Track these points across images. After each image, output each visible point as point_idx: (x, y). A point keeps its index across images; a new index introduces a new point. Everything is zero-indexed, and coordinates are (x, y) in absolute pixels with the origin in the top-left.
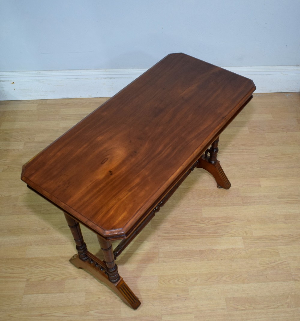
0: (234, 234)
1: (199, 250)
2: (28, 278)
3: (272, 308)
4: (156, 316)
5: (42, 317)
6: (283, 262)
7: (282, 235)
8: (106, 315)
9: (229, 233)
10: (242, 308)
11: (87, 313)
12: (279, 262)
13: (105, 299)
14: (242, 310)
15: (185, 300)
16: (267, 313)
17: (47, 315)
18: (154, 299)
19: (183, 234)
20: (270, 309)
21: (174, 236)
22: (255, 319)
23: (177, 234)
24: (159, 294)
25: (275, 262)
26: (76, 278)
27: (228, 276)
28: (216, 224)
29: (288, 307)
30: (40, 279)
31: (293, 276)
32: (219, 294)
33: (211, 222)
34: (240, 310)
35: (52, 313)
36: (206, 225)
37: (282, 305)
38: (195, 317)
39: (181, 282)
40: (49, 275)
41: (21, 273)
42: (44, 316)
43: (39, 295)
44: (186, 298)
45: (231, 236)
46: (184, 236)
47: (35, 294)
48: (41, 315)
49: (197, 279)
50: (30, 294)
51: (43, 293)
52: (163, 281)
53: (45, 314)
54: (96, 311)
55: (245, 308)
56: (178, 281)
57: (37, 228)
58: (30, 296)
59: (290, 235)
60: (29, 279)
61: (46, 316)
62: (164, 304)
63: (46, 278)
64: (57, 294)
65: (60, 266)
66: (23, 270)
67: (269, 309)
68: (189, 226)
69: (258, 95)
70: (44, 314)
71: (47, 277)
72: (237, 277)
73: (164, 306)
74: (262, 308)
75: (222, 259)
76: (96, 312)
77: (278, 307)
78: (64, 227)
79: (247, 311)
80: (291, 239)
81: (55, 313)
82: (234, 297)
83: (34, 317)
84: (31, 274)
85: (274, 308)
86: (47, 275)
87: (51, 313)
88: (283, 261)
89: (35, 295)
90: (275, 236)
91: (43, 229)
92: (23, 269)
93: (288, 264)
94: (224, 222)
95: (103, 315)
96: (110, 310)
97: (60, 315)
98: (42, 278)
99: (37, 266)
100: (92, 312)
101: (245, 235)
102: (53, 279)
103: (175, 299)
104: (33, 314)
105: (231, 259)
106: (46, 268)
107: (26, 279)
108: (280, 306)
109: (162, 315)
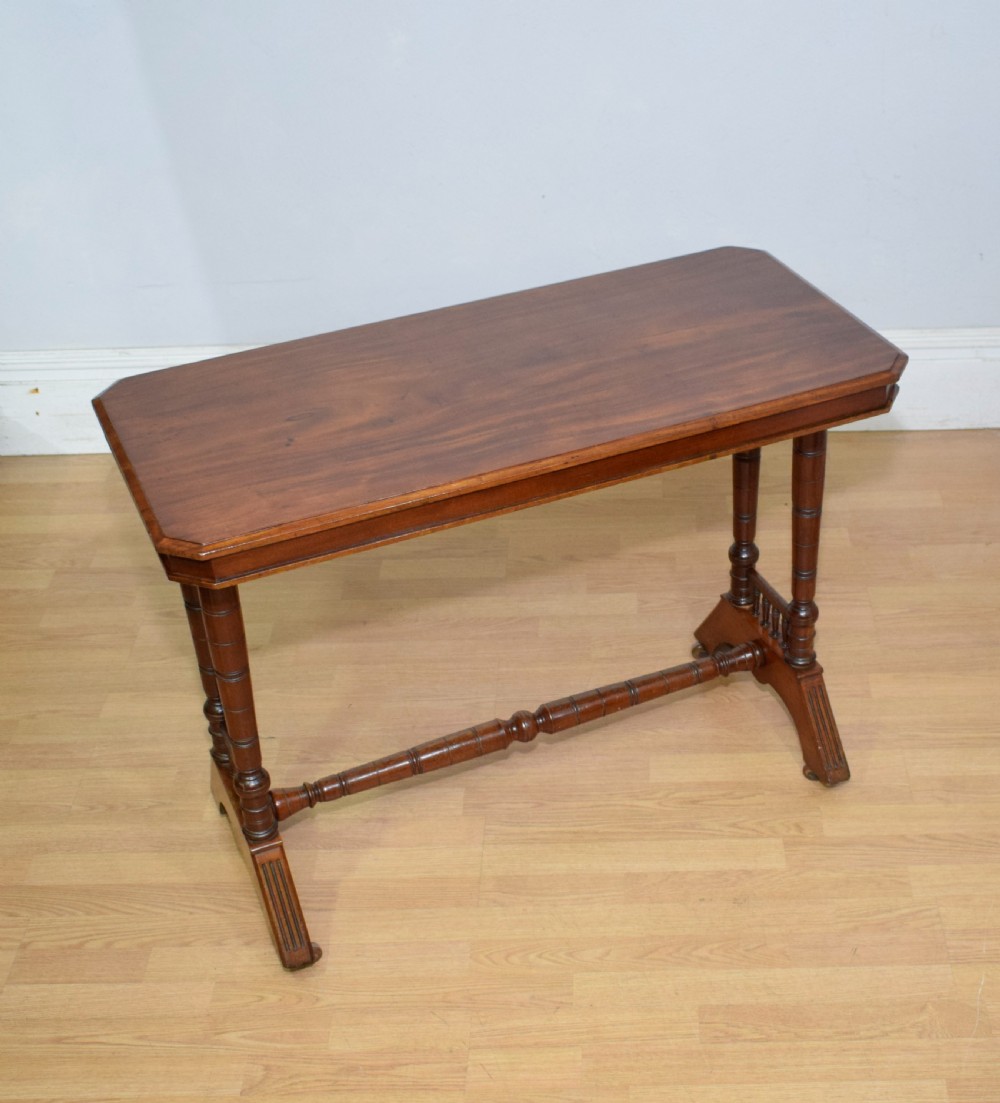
0: (753, 830)
1: (626, 874)
2: (26, 940)
3: (860, 1039)
4: (451, 1051)
5: (61, 1046)
6: (920, 911)
7: (927, 836)
8: (279, 1046)
9: (739, 828)
10: (757, 1036)
11: (216, 1038)
12: (907, 911)
13: (280, 1000)
14: (752, 1041)
15: (558, 1008)
16: (844, 1050)
17: (78, 1040)
18: (449, 1005)
19: (572, 829)
20: (856, 1039)
21: (542, 832)
22: (796, 1066)
23: (553, 829)
24: (468, 990)
25: (890, 911)
26: (187, 944)
27: (716, 946)
28: (694, 802)
29: (920, 1036)
30: (66, 943)
31: (950, 951)
32: (677, 994)
33: (677, 795)
34: (746, 1040)
35: (96, 1036)
36: (660, 804)
37: (899, 1030)
38: (584, 1056)
39: (549, 960)
40: (98, 934)
41: (5, 927)
42: (68, 1043)
43: (58, 986)
44: (562, 1003)
45: (746, 837)
46: (575, 833)
47: (44, 983)
48: (59, 1041)
49: (607, 954)
50: (26, 983)
51: (70, 982)
52: (487, 956)
53: (73, 1038)
54: (246, 1033)
55: (764, 1036)
56: (540, 956)
57: (70, 807)
58: (27, 987)
59: (957, 834)
60: (29, 943)
61: (76, 1043)
62: (482, 1020)
63: (87, 941)
64: (120, 987)
65: (140, 910)
66: (11, 918)
67: (851, 1039)
68: (599, 806)
70: (67, 1038)
71: (89, 938)
72: (747, 950)
73: (481, 1023)
74: (826, 1037)
75: (702, 900)
76: (244, 1037)
77: (886, 1034)
79: (771, 1043)
80: (957, 846)
81: (107, 1035)
82: (729, 1005)
83: (33, 1046)
84: (37, 930)
85: (871, 1038)
86: (93, 933)
87: (92, 1036)
88: (923, 908)
89: (44, 986)
90: (903, 837)
91: (92, 808)
92: (11, 915)
93: (938, 915)
94: (724, 795)
95: (268, 1044)
96: (294, 1030)
97: (125, 1041)
98: (74, 942)
99: (60, 910)
100: (232, 1037)
101: (793, 832)
102: (109, 945)
103: (522, 1006)
104: (30, 1036)
105: (736, 899)
106: (88, 914)
107: (18, 944)
108: (892, 1032)
109: (469, 1049)
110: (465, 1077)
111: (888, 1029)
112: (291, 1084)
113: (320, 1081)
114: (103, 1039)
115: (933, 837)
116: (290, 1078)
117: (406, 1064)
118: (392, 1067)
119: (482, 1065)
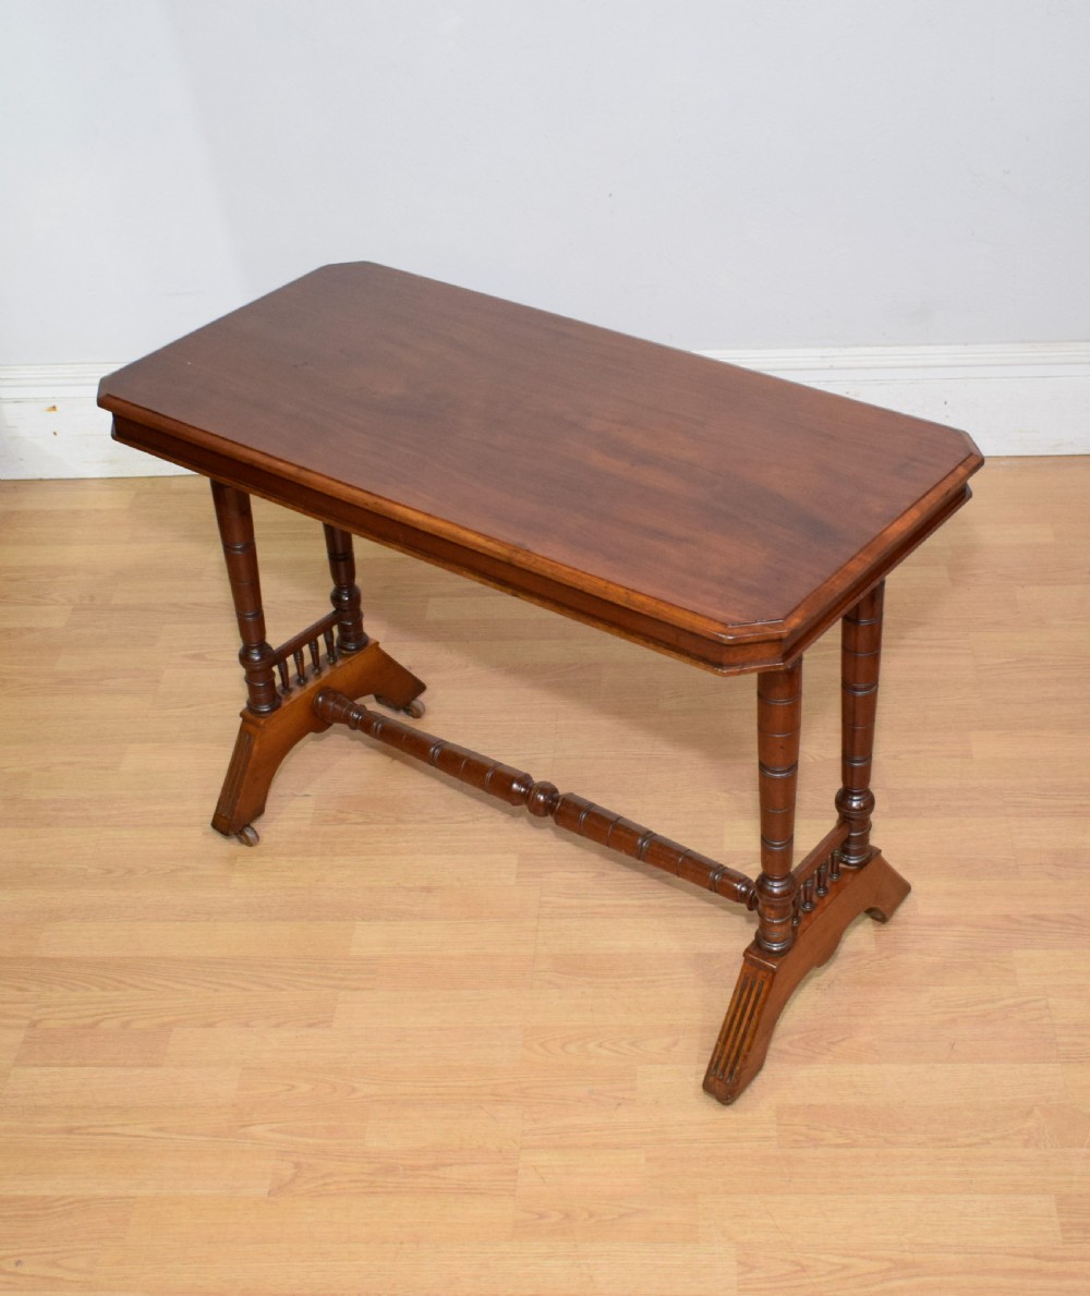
1: (698, 954)
2: (36, 1018)
3: (958, 1146)
4: (500, 1151)
5: (73, 1136)
6: (1026, 1003)
7: (1034, 916)
8: (311, 1141)
10: (841, 1141)
11: (242, 1131)
12: (1011, 1001)
13: (313, 1089)
14: (838, 1146)
15: (619, 1104)
16: (939, 1159)
17: (91, 1130)
18: (498, 1098)
19: (637, 902)
20: (953, 1147)
21: (604, 905)
22: (886, 1175)
23: (616, 902)
24: (520, 1082)
25: (993, 1001)
26: (211, 1025)
27: (796, 1037)
29: (1026, 1144)
30: (79, 1022)
31: (1060, 1048)
34: (829, 1146)
35: (111, 1126)
37: (1003, 1138)
38: (647, 1160)
39: (610, 1050)
40: (114, 1012)
41: (13, 1003)
42: (81, 1134)
43: (70, 1069)
44: (623, 1098)
46: (640, 906)
47: (55, 1065)
48: (70, 1131)
49: (675, 1044)
50: (35, 1065)
51: (85, 1065)
52: (542, 1045)
53: (86, 1128)
54: (274, 1126)
55: (848, 1141)
56: (600, 1045)
57: (85, 870)
58: (36, 1071)
59: (1069, 915)
60: (40, 1021)
61: (88, 1134)
62: (536, 1116)
63: (102, 1020)
64: (138, 1071)
65: (160, 985)
66: (20, 993)
67: (947, 1147)
69: (1003, 463)
70: (79, 1128)
71: (105, 1016)
72: (831, 1043)
73: (534, 1120)
74: (919, 1144)
76: (272, 1130)
77: (987, 1142)
78: (188, 868)
79: (858, 1150)
80: (1069, 929)
81: (123, 1125)
82: (810, 1105)
83: (42, 1136)
84: (48, 1006)
85: (970, 1145)
86: (108, 1011)
87: (106, 1126)
88: (1030, 998)
89: (56, 1069)
90: (1007, 917)
91: (110, 871)
92: (20, 989)
93: (1047, 1007)
95: (299, 1139)
96: (327, 1123)
97: (142, 1133)
98: (89, 1021)
99: (74, 984)
100: (258, 1130)
102: (126, 1025)
103: (579, 1101)
104: (40, 1125)
106: (103, 989)
107: (27, 1022)
108: (993, 1139)
109: (521, 1149)
110: (515, 1181)
111: (989, 1136)
112: (324, 1185)
113: (356, 1181)
114: (119, 1130)
115: (1041, 918)
116: (323, 1177)
117: (451, 1165)
118: (435, 1167)
119: (534, 1167)
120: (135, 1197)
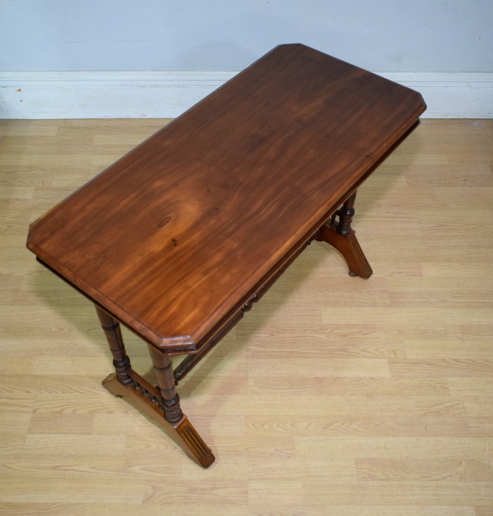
0: (373, 354)
1: (315, 378)
2: (35, 407)
3: (432, 480)
4: (240, 481)
5: (56, 471)
6: (456, 405)
7: (455, 360)
8: (159, 475)
9: (366, 352)
10: (383, 477)
11: (128, 469)
12: (448, 404)
13: (157, 447)
14: (383, 480)
15: (289, 457)
16: (425, 487)
17: (64, 468)
18: (237, 453)
19: (288, 350)
20: (430, 481)
21: (274, 351)
22: (404, 495)
23: (279, 350)
24: (245, 445)
25: (441, 404)
26: (111, 412)
28: (344, 336)
29: (460, 479)
30: (54, 410)
31: (471, 429)
32: (344, 451)
33: (335, 331)
34: (379, 480)
35: (72, 466)
36: (328, 336)
37: (451, 476)
38: (303, 486)
39: (282, 428)
40: (69, 405)
41: (25, 399)
42: (59, 470)
43: (52, 435)
44: (290, 454)
45: (370, 357)
46: (289, 352)
47: (46, 433)
48: (55, 468)
49: (310, 425)
50: (37, 433)
51: (58, 433)
52: (253, 425)
53: (61, 467)
54: (143, 466)
55: (386, 477)
56: (278, 426)
57: (51, 328)
58: (37, 436)
59: (469, 360)
60: (37, 409)
61: (63, 470)
62: (254, 463)
63: (64, 409)
64: (81, 436)
65: (87, 391)
66: (28, 394)
67: (428, 481)
68: (300, 337)
70: (58, 467)
71: (65, 407)
72: (375, 425)
74: (416, 479)
75: (352, 394)
76: (142, 469)
77: (444, 478)
78: (95, 328)
79: (390, 482)
80: (469, 367)
81: (77, 465)
82: (369, 458)
83: (42, 471)
84: (40, 401)
85: (437, 480)
86: (66, 404)
87: (70, 466)
88: (455, 403)
89: (45, 435)
90: (444, 360)
91: (62, 330)
92: (27, 392)
93: (464, 408)
94: (358, 332)
95: (153, 474)
96: (164, 466)
97: (86, 470)
98: (58, 409)
99: (50, 390)
100: (136, 469)
101: (392, 356)
102: (74, 411)
103: (272, 455)
104: (41, 465)
105: (368, 395)
106: (64, 393)
107: (32, 410)
108: (447, 477)
109: (249, 480)
110: (247, 497)
111: (445, 475)
112: (166, 498)
113: (180, 496)
114: (75, 468)
115: (458, 361)
116: (165, 494)
117: (219, 488)
118: (212, 489)
119: (255, 490)
120: (85, 504)
